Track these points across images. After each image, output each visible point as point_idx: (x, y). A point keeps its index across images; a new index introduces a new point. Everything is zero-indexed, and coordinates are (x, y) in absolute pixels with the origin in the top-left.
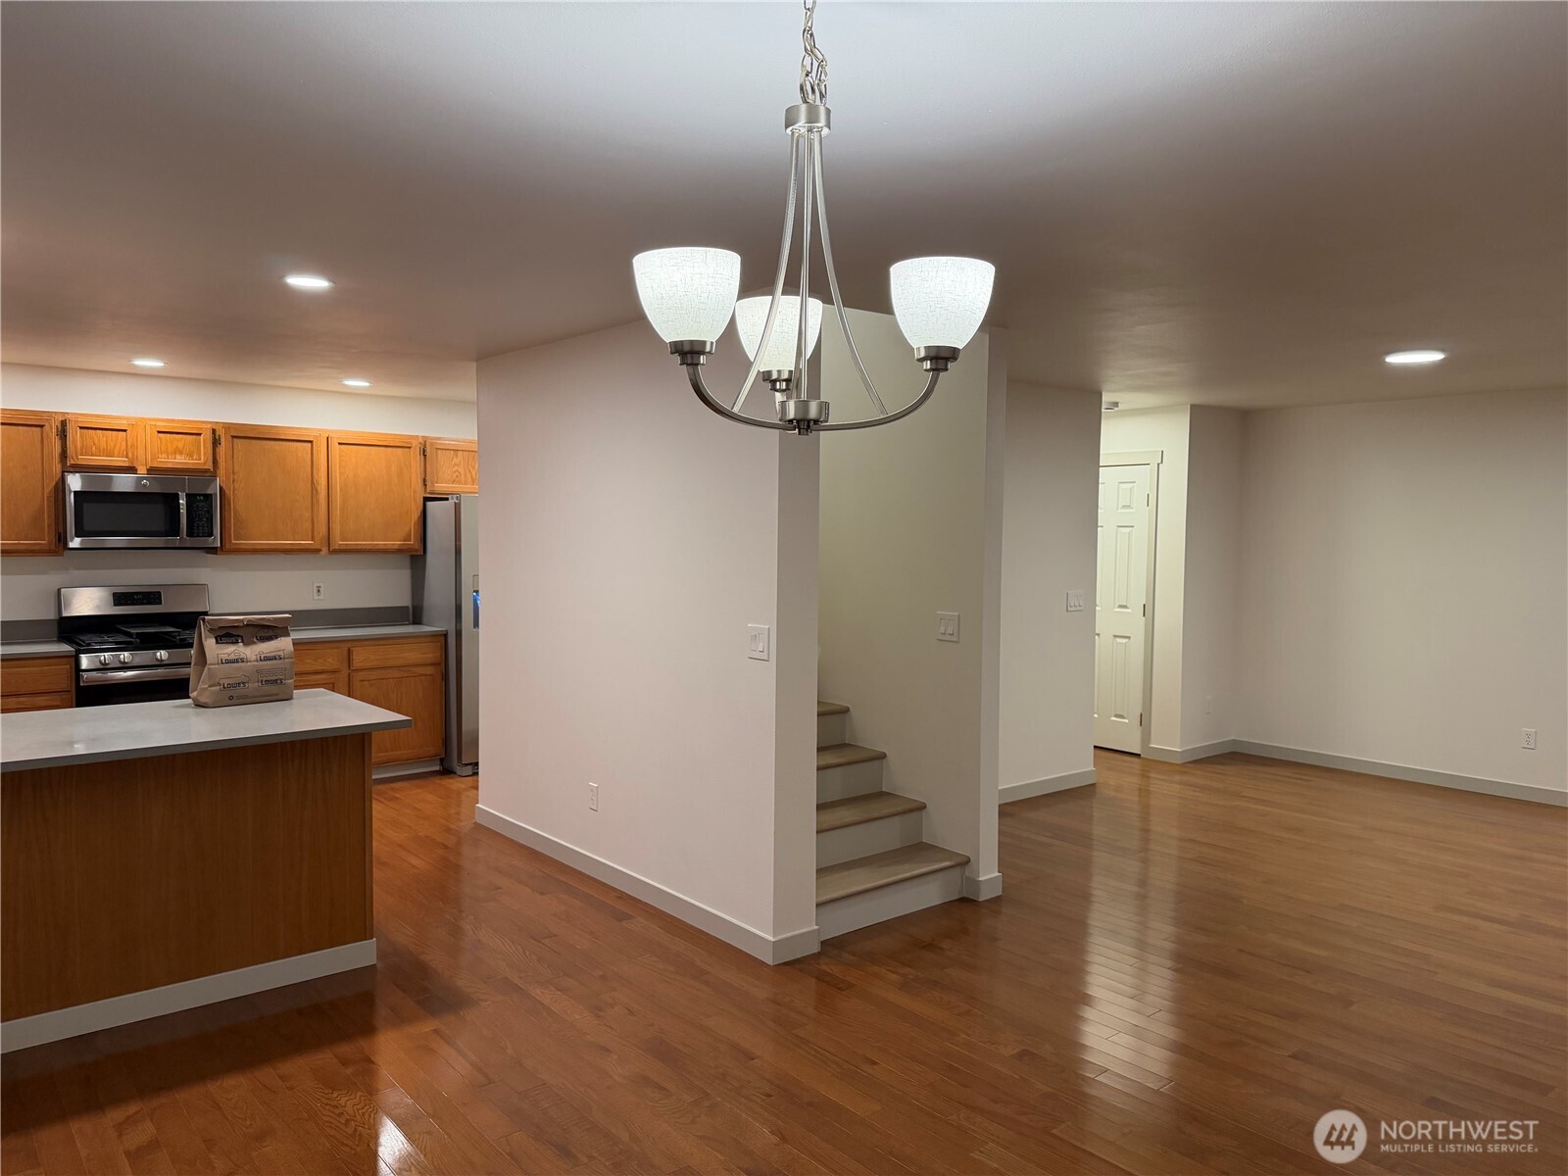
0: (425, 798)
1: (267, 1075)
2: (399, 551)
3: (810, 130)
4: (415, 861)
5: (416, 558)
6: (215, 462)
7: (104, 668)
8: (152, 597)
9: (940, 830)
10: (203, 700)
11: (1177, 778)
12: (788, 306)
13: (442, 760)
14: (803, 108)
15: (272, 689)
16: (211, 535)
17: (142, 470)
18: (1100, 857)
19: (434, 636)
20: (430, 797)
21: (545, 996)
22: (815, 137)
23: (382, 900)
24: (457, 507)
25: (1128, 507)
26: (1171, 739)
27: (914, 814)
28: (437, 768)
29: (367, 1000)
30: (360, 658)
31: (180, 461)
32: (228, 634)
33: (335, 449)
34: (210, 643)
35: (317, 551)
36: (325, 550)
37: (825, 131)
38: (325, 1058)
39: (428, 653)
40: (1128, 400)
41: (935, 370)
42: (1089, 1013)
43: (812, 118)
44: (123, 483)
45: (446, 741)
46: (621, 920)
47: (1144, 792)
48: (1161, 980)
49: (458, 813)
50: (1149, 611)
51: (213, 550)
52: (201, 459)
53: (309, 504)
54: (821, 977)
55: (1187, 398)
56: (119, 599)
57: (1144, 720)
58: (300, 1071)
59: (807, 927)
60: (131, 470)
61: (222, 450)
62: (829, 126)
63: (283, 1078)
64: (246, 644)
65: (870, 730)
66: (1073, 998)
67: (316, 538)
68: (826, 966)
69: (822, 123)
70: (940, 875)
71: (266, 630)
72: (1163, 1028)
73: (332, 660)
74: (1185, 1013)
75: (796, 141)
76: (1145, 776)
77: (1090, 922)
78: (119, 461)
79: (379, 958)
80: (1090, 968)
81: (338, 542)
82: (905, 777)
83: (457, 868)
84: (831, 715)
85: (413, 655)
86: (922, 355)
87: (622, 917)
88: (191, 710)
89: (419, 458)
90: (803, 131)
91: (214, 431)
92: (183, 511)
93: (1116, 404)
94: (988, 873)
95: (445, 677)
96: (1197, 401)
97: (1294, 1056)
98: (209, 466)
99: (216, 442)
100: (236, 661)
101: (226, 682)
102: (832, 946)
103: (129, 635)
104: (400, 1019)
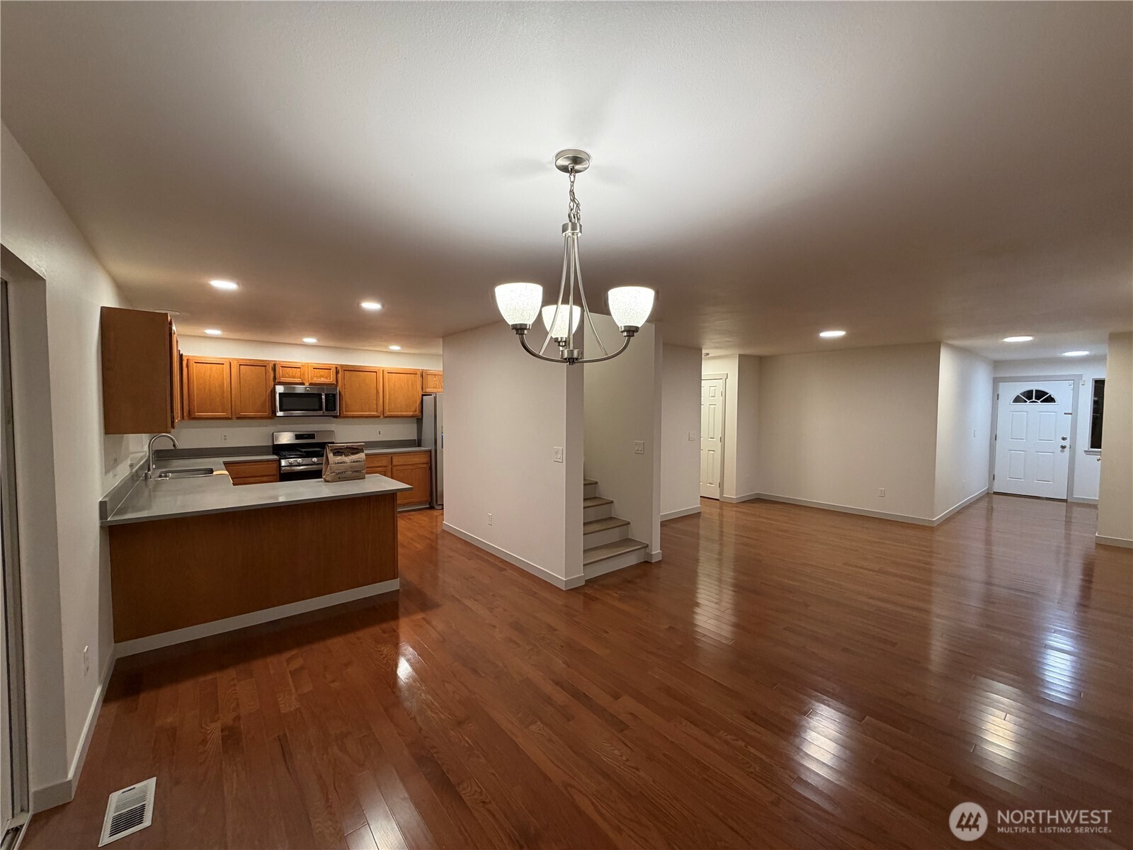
0: (422, 519)
1: (352, 637)
2: (412, 417)
3: (573, 234)
4: (418, 546)
5: (419, 420)
6: (337, 380)
7: (291, 465)
8: (311, 436)
9: (636, 533)
10: (327, 479)
11: (734, 509)
12: (564, 309)
13: (430, 503)
14: (570, 224)
15: (356, 474)
16: (335, 410)
17: (307, 384)
18: (703, 543)
19: (426, 451)
20: (424, 518)
21: (469, 603)
22: (575, 237)
23: (402, 561)
24: (435, 398)
25: (714, 397)
26: (731, 493)
27: (625, 527)
28: (428, 506)
29: (396, 605)
30: (396, 461)
31: (323, 380)
32: (338, 452)
33: (386, 375)
34: (331, 455)
35: (379, 417)
36: (382, 416)
37: (579, 234)
38: (376, 630)
39: (424, 459)
40: (713, 353)
41: (629, 336)
42: (698, 610)
43: (574, 228)
44: (300, 389)
45: (431, 495)
46: (501, 571)
47: (721, 515)
48: (728, 595)
49: (436, 525)
50: (722, 440)
51: (336, 417)
52: (332, 380)
53: (375, 397)
54: (585, 595)
55: (737, 352)
56: (298, 437)
57: (721, 485)
58: (366, 635)
59: (580, 574)
60: (303, 384)
61: (340, 375)
62: (581, 232)
63: (358, 638)
64: (346, 456)
65: (606, 492)
66: (692, 603)
67: (379, 411)
68: (589, 591)
69: (578, 230)
70: (637, 551)
71: (354, 450)
72: (729, 617)
73: (384, 462)
74: (738, 609)
75: (567, 239)
76: (721, 508)
77: (698, 571)
78: (298, 380)
79: (400, 587)
80: (699, 591)
81: (388, 413)
82: (621, 511)
83: (437, 549)
84: (590, 485)
85: (417, 460)
86: (623, 329)
87: (502, 570)
88: (323, 483)
89: (420, 378)
90: (570, 234)
91: (336, 368)
92: (324, 400)
93: (708, 354)
94: (656, 551)
95: (431, 468)
96: (742, 352)
97: (784, 629)
98: (335, 382)
99: (337, 372)
100: (342, 463)
101: (337, 471)
102: (590, 582)
103: (302, 452)
104: (409, 613)
